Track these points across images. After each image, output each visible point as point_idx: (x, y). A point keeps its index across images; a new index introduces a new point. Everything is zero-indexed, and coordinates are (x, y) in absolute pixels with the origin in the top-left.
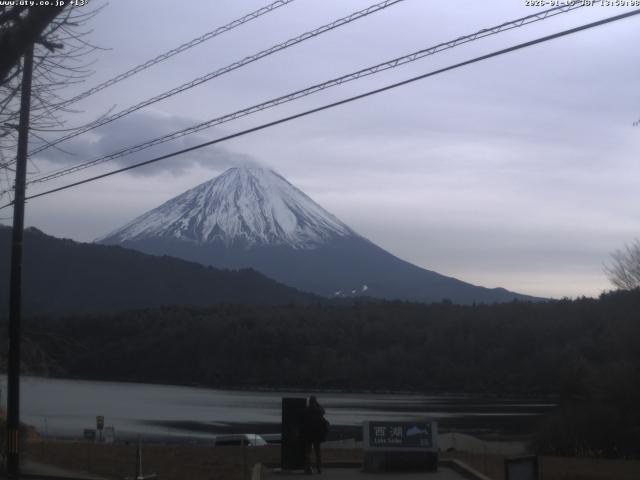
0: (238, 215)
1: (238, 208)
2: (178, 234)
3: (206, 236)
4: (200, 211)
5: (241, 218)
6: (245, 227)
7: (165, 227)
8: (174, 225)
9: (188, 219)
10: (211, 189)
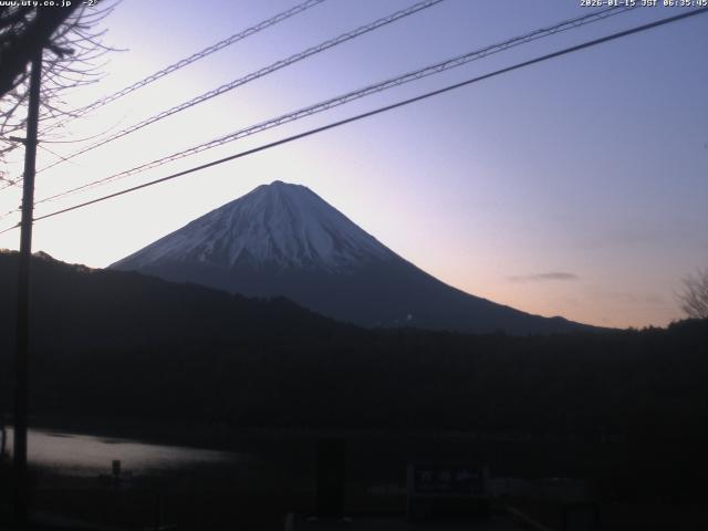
0: (268, 237)
1: (269, 230)
2: (202, 258)
3: (233, 261)
4: (227, 233)
5: (271, 239)
6: (276, 251)
7: (188, 251)
8: (198, 247)
9: (214, 242)
10: (238, 209)
